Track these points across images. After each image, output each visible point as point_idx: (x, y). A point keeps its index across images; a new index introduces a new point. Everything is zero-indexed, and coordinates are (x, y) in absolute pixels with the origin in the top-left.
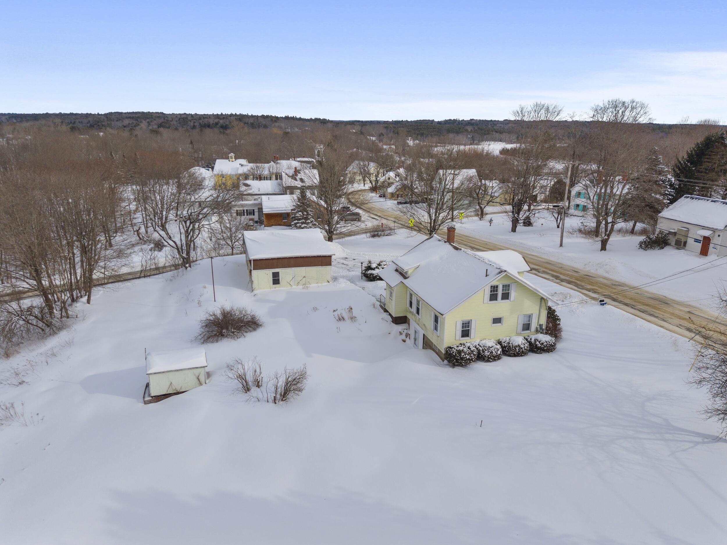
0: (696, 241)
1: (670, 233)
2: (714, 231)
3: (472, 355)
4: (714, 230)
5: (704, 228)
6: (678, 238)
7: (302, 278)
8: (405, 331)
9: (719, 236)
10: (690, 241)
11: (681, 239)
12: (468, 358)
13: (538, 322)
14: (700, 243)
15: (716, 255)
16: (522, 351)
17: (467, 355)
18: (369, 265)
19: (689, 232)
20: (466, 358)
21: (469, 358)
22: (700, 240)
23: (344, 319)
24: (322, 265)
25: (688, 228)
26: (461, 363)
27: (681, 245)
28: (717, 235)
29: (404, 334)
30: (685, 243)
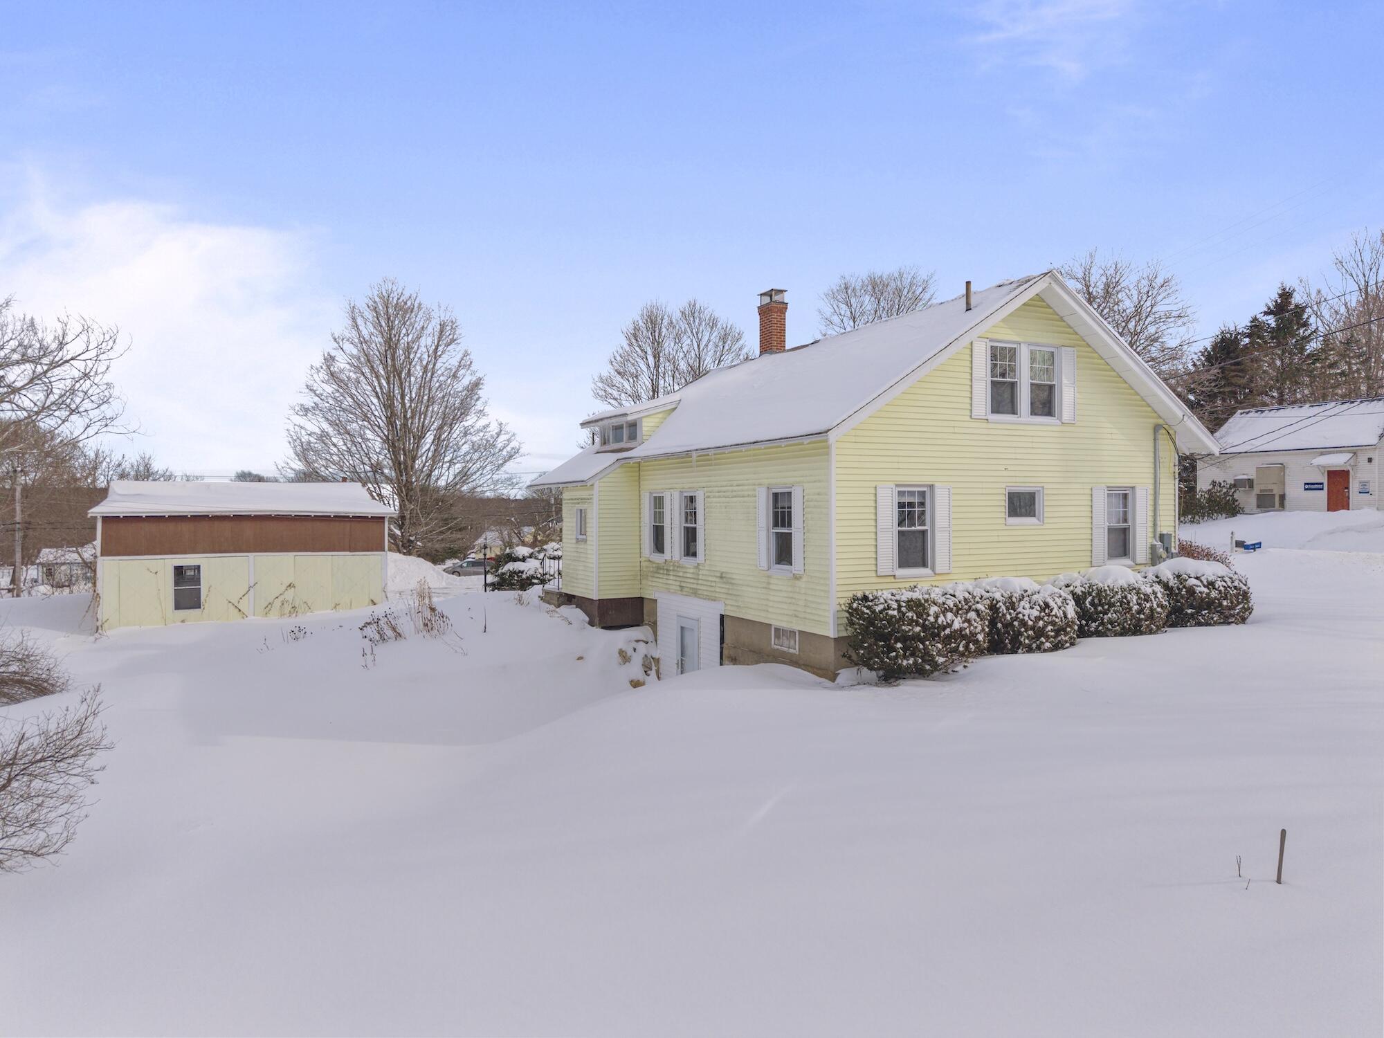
0: (1310, 486)
1: (1236, 484)
2: (1355, 453)
3: (972, 615)
4: (1355, 450)
5: (1324, 451)
6: (1261, 491)
7: (284, 587)
8: (642, 647)
9: (1370, 460)
10: (1294, 490)
11: (1272, 490)
12: (956, 626)
13: (1155, 525)
14: (1322, 489)
15: (1375, 509)
16: (1151, 609)
17: (950, 616)
18: (508, 551)
19: (1287, 471)
20: (950, 625)
21: (961, 629)
22: (1322, 484)
23: (398, 635)
24: (352, 548)
25: (1281, 464)
26: (928, 657)
27: (1271, 501)
28: (1363, 459)
29: (637, 660)
30: (1282, 497)
